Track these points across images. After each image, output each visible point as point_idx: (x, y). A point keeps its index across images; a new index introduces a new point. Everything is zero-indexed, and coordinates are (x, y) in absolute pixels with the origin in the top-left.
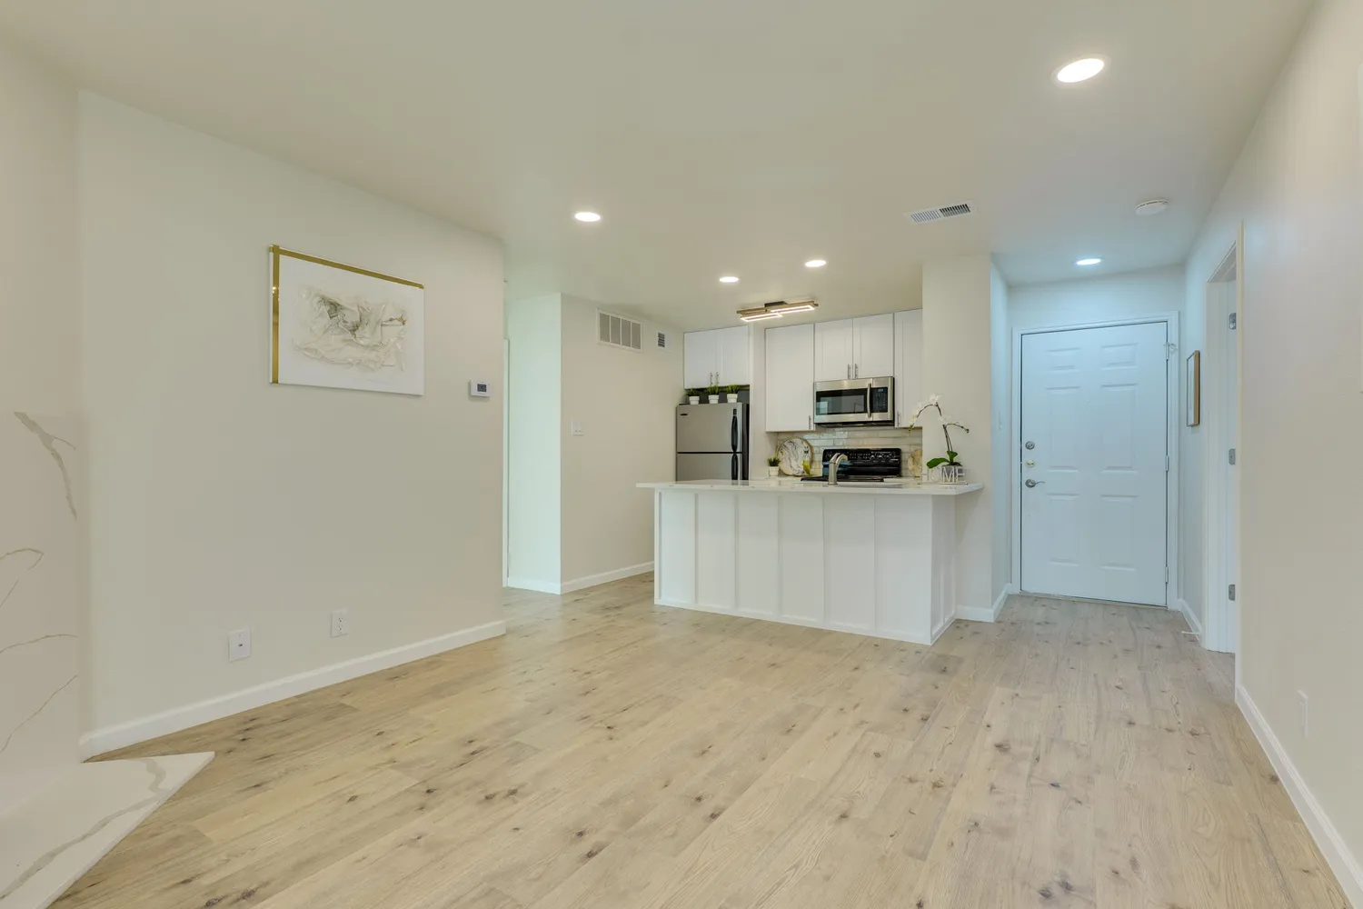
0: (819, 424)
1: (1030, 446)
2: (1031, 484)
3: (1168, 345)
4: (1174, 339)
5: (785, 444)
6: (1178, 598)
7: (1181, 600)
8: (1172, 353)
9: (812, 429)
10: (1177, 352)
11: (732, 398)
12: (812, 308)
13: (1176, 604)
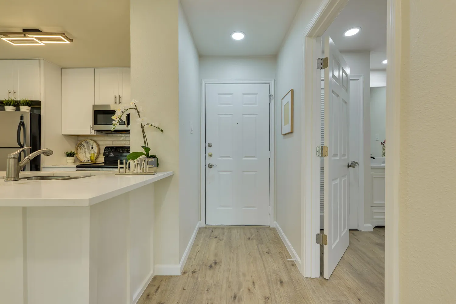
0: (97, 131)
1: (210, 145)
2: (210, 166)
3: (271, 95)
4: (272, 93)
5: (82, 143)
6: (274, 221)
7: (275, 222)
8: (272, 100)
9: (93, 133)
10: (274, 100)
11: (25, 109)
12: (67, 42)
13: (274, 224)
